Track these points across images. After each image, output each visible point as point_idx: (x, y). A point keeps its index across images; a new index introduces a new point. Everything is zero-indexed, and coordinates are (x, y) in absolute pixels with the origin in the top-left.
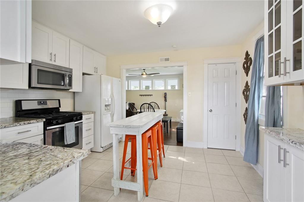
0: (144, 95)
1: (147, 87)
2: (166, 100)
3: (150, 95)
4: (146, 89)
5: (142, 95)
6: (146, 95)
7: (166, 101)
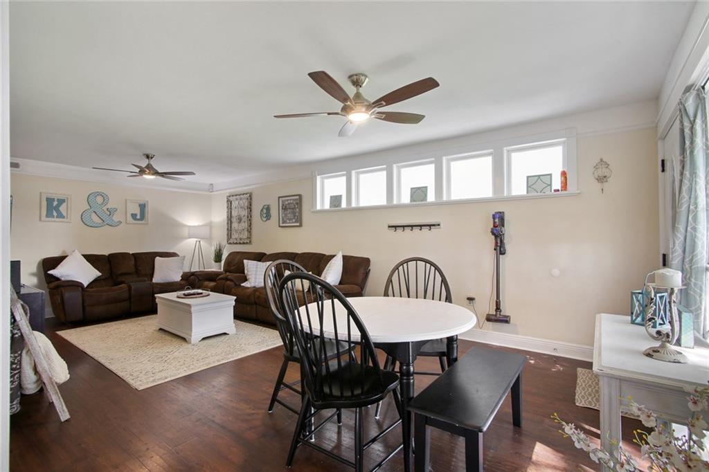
0: (404, 226)
1: (419, 193)
2: (500, 249)
3: (430, 226)
4: (412, 199)
5: (395, 227)
6: (412, 226)
7: (503, 253)
